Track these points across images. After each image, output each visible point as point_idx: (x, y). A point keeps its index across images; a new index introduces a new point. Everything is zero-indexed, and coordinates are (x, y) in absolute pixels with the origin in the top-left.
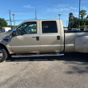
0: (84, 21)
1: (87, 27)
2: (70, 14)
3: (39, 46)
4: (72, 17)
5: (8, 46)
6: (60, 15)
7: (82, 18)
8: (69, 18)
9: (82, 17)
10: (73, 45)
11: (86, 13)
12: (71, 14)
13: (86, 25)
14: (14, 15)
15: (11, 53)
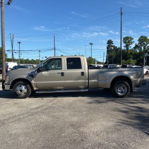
0: (131, 53)
1: (134, 63)
2: (108, 41)
3: (64, 81)
4: (112, 46)
5: (33, 82)
6: (91, 44)
7: (127, 49)
8: (108, 48)
9: (127, 46)
10: (96, 81)
11: (132, 41)
12: (110, 42)
13: (133, 59)
14: (20, 43)
15: (35, 89)
